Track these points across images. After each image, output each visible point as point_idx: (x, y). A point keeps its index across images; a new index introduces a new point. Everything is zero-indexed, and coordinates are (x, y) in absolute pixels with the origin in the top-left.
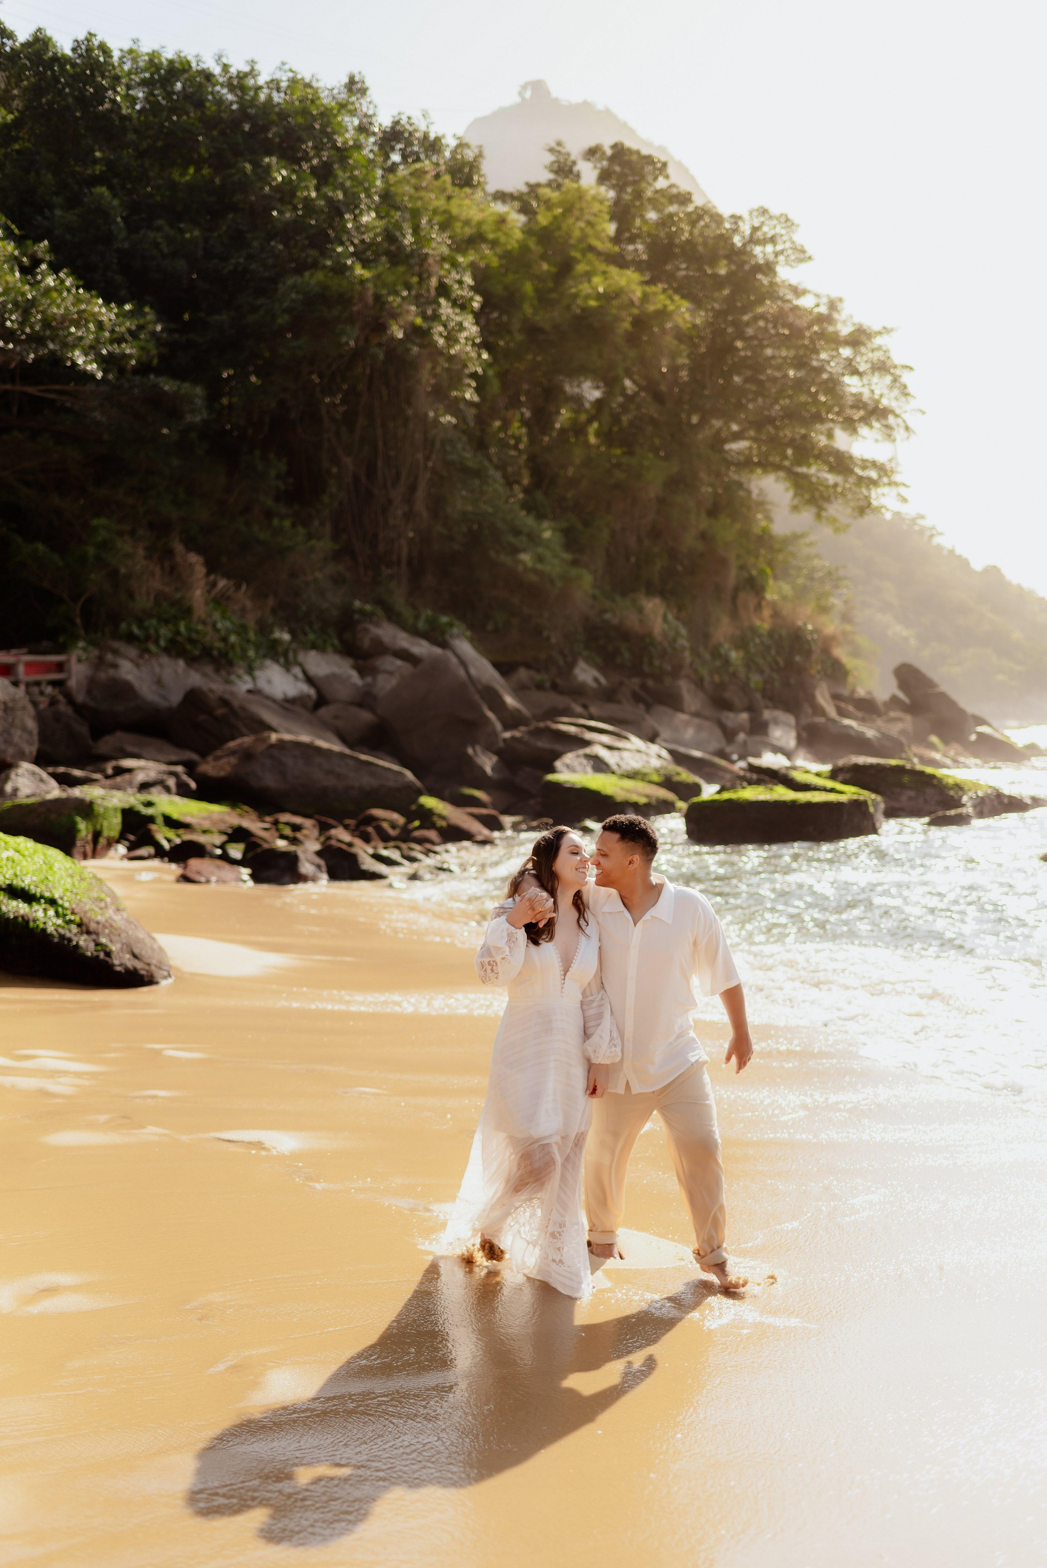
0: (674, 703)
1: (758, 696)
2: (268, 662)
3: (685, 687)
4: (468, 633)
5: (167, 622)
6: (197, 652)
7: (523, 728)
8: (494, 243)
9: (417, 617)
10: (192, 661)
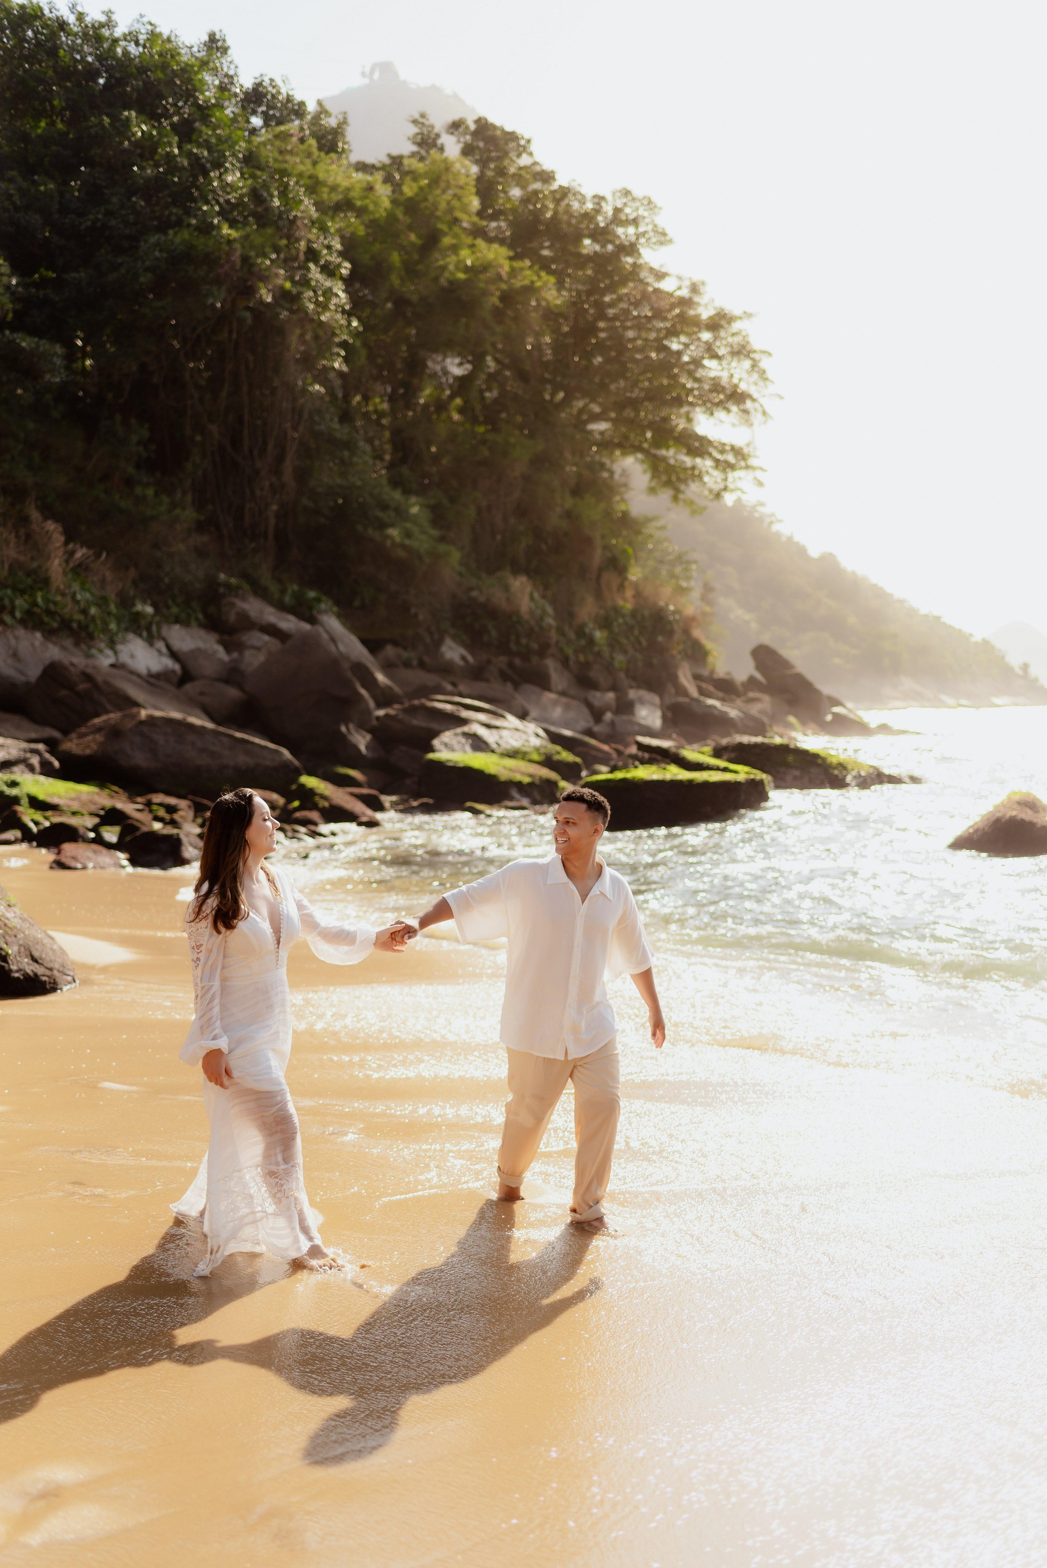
0: (542, 682)
1: (622, 675)
2: (131, 636)
3: (551, 666)
4: (335, 609)
5: (22, 592)
6: (55, 625)
7: (397, 706)
8: (361, 212)
9: (283, 591)
10: (50, 634)
